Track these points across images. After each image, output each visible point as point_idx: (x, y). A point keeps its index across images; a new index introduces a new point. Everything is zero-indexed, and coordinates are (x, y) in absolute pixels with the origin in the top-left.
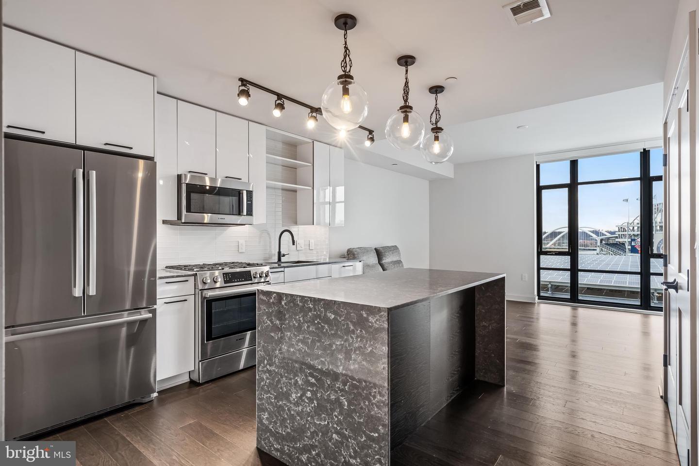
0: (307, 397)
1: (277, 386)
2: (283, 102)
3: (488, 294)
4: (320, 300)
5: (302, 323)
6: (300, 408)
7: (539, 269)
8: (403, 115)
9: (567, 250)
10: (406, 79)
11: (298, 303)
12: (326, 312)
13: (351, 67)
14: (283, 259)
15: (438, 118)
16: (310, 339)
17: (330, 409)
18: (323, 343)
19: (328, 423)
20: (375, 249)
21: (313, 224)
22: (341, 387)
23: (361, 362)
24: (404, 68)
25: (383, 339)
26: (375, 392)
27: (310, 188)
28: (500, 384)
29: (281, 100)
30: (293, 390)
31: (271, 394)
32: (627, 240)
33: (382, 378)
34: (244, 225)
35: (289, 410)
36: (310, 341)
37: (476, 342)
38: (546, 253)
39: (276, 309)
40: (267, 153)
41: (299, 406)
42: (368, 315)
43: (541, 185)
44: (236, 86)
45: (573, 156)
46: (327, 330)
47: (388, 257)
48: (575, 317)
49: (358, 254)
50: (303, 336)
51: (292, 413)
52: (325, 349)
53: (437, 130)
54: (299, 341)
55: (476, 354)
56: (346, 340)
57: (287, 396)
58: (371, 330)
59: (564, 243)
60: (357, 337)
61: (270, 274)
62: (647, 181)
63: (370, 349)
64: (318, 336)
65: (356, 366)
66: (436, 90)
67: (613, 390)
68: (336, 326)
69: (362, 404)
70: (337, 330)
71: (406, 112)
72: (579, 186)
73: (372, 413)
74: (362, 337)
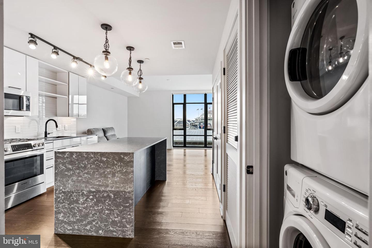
0: (90, 199)
1: (70, 198)
2: (58, 51)
3: (160, 146)
4: (98, 153)
5: (87, 165)
6: (86, 205)
7: (173, 135)
8: (129, 71)
9: (183, 128)
10: (130, 56)
11: (84, 155)
12: (101, 158)
13: (109, 48)
14: (48, 136)
15: (141, 74)
16: (92, 171)
17: (104, 201)
18: (100, 172)
19: (103, 207)
20: (102, 129)
21: (69, 116)
22: (110, 189)
23: (121, 176)
24: (129, 51)
25: (131, 165)
26: (128, 187)
27: (67, 97)
28: (165, 180)
29: (56, 49)
30: (81, 197)
31: (66, 203)
32: (198, 124)
33: (131, 181)
34: (23, 116)
35: (78, 208)
36: (91, 172)
37: (156, 165)
38: (176, 129)
39: (69, 160)
40: (39, 75)
41: (84, 204)
42: (124, 156)
43: (174, 103)
44: (28, 38)
45: (185, 93)
46: (102, 166)
47: (109, 133)
48: (185, 152)
49: (94, 131)
50: (87, 171)
51: (80, 208)
52: (101, 174)
53: (141, 79)
54: (85, 173)
55: (156, 170)
56: (113, 168)
57: (77, 202)
58: (126, 162)
59: (178, 125)
60: (119, 166)
61: (45, 144)
62: (206, 104)
63: (125, 170)
64: (97, 169)
65: (118, 179)
66: (140, 62)
67: (199, 175)
68: (107, 163)
69: (121, 194)
70: (108, 165)
71: (130, 70)
72: (186, 104)
73: (126, 196)
74: (121, 166)
